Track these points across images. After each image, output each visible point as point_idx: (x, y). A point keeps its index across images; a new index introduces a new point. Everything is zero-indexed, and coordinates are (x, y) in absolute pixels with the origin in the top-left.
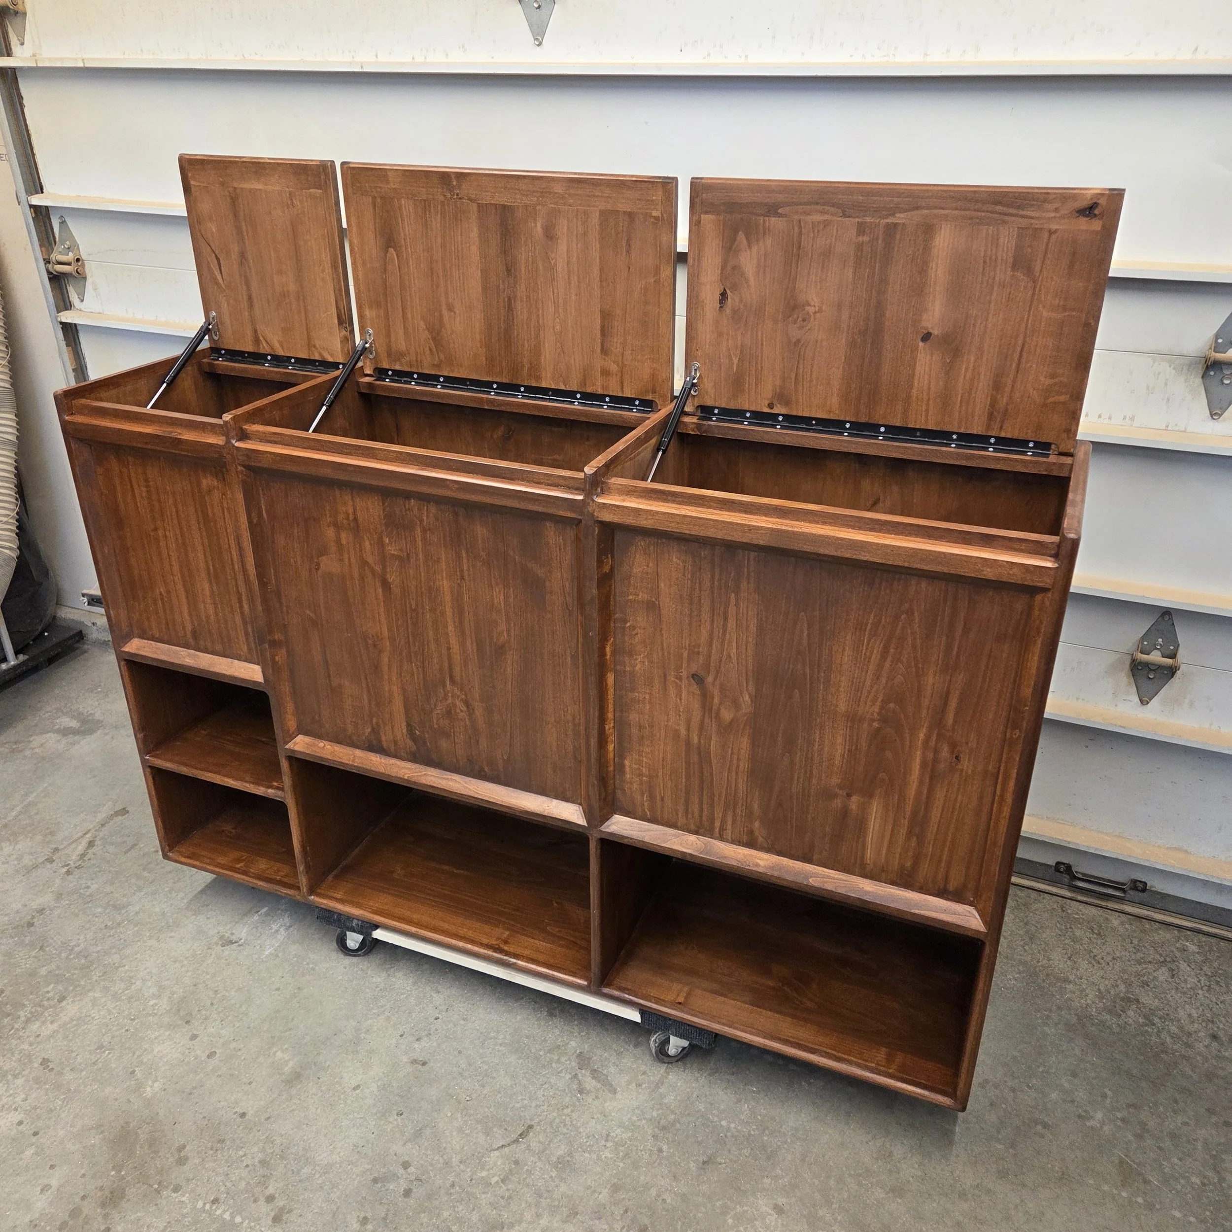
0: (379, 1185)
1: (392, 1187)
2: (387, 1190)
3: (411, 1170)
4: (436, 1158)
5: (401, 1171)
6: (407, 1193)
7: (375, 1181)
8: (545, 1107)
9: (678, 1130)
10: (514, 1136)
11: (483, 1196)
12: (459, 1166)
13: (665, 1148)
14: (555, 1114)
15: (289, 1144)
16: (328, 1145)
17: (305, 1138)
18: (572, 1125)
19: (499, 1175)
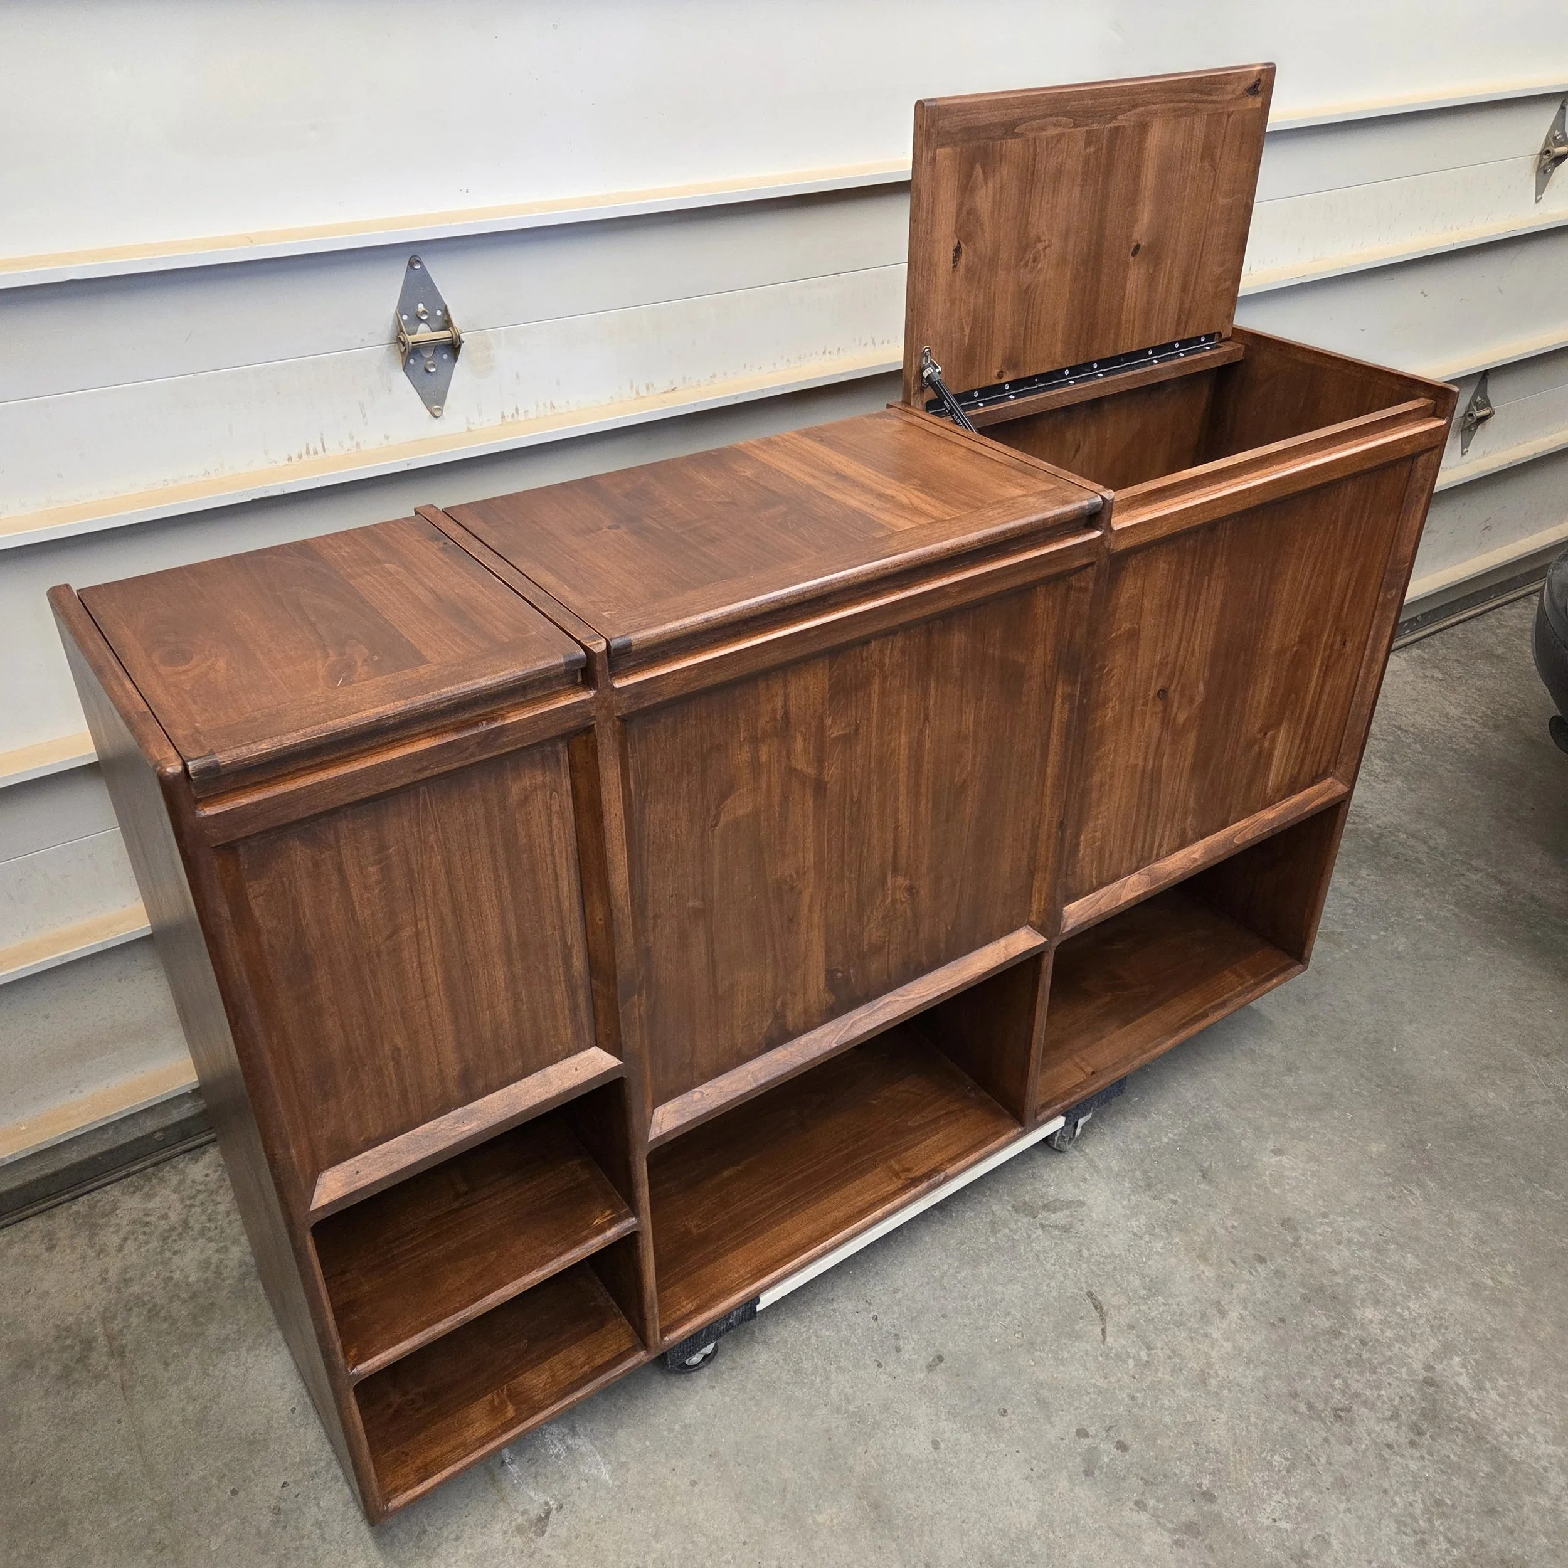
0: (1097, 1473)
1: (1106, 1460)
2: (1108, 1466)
3: (1092, 1430)
4: (1088, 1400)
5: (1087, 1442)
6: (1122, 1447)
7: (1088, 1473)
8: (1070, 1270)
9: (1156, 1177)
10: (1095, 1314)
11: (1159, 1375)
12: (1110, 1382)
13: (1172, 1196)
14: (1084, 1266)
15: (984, 1553)
16: (1009, 1508)
17: (983, 1531)
18: (1106, 1257)
19: (1140, 1348)
